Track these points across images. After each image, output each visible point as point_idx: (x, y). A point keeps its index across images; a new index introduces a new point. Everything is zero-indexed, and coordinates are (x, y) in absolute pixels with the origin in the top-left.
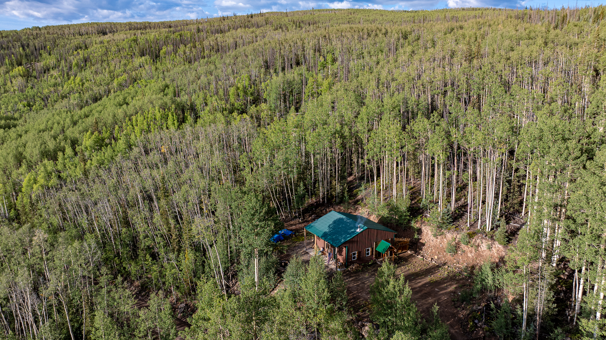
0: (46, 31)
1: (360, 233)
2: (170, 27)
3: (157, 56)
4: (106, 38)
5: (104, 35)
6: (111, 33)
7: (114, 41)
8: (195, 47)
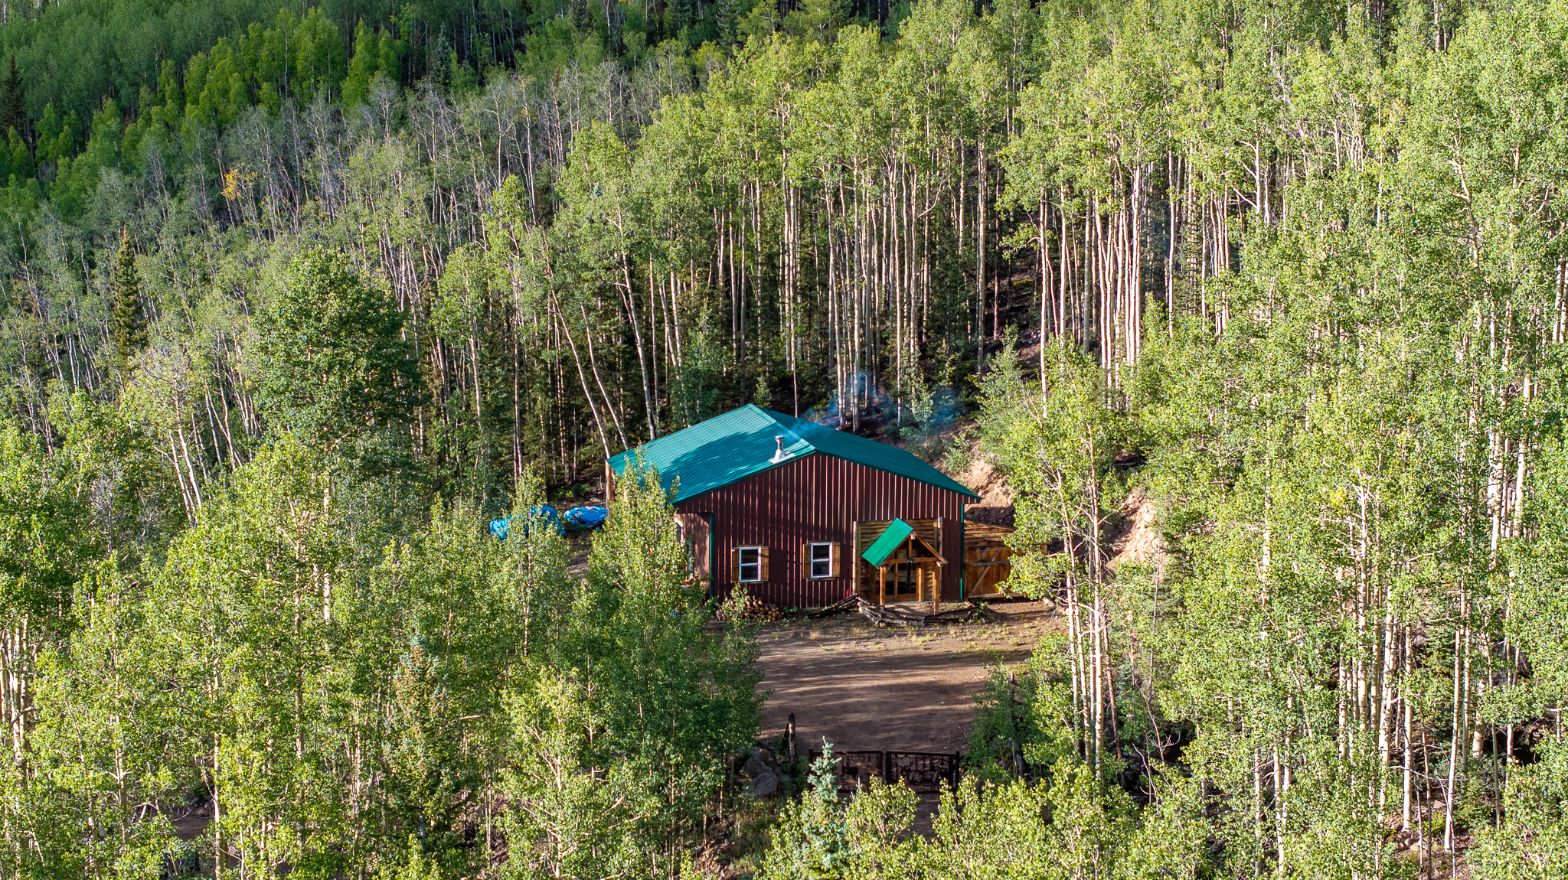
1: (778, 466)
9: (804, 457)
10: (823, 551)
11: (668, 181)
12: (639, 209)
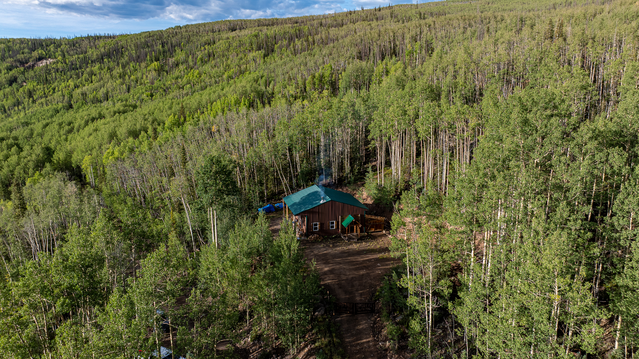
0: (185, 30)
1: (322, 204)
2: (297, 23)
3: (273, 51)
4: (232, 34)
5: (232, 31)
6: (240, 29)
7: (239, 37)
8: (307, 41)
9: (328, 202)
10: (333, 223)
11: (297, 132)
12: (291, 138)
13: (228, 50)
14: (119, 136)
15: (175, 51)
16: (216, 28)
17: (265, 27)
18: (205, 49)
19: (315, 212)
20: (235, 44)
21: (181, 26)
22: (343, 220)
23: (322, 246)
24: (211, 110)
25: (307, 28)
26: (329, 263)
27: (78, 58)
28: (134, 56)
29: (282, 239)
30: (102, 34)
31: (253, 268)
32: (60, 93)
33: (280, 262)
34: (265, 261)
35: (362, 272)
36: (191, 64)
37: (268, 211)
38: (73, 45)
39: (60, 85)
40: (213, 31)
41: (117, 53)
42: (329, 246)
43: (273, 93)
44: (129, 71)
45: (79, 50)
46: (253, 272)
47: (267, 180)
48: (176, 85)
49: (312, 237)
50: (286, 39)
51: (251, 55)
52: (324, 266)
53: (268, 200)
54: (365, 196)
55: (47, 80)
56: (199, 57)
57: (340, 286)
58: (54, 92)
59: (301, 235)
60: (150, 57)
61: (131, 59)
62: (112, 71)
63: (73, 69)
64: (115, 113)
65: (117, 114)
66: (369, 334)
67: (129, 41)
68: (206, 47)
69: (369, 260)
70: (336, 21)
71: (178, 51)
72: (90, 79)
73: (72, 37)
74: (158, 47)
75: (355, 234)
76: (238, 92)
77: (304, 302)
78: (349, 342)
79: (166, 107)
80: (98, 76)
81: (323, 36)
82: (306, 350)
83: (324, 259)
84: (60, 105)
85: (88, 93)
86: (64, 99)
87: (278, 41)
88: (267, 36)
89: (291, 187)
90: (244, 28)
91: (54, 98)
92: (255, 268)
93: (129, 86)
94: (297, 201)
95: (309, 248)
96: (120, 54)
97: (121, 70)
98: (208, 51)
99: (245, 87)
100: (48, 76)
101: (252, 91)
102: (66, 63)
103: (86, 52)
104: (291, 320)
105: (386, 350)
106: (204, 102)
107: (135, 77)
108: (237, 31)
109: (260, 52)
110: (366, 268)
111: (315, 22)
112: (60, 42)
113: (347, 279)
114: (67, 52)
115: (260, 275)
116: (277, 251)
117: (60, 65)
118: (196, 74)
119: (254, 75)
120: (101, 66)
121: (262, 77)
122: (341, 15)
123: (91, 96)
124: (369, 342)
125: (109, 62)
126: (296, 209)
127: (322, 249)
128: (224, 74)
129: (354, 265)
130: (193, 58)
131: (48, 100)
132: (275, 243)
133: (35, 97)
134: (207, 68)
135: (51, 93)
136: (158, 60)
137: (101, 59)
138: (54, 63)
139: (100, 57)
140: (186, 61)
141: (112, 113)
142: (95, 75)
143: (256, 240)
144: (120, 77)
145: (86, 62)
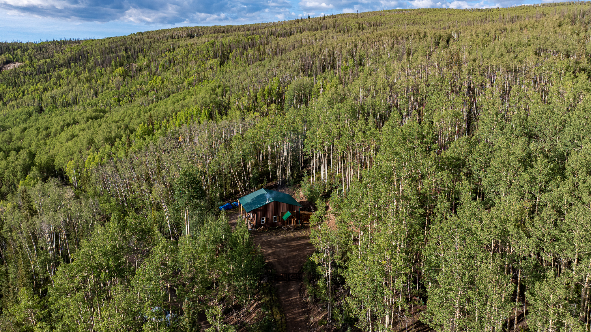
0: (146, 36)
1: (268, 204)
2: (249, 30)
3: (228, 58)
4: (191, 41)
5: (190, 38)
6: (198, 36)
7: (197, 44)
8: (258, 50)
9: (272, 202)
10: (276, 218)
12: (244, 151)
13: (187, 57)
14: (97, 142)
15: (138, 57)
16: (175, 34)
17: (221, 34)
18: (166, 56)
19: (262, 210)
20: (193, 52)
21: (143, 32)
22: (283, 215)
23: (267, 235)
24: (176, 119)
25: (258, 37)
26: (272, 247)
27: (46, 62)
28: (100, 60)
29: (238, 231)
30: (68, 39)
31: (218, 252)
32: (30, 96)
33: (237, 247)
34: (226, 247)
35: (295, 253)
36: (153, 69)
37: (227, 209)
38: (39, 50)
39: (30, 88)
40: (173, 38)
41: (83, 58)
42: (273, 235)
43: (229, 104)
44: (95, 75)
45: (45, 54)
46: (217, 255)
47: (226, 183)
48: (140, 91)
49: (260, 228)
50: (240, 48)
51: (209, 63)
52: (268, 249)
53: (227, 199)
54: (301, 195)
55: (16, 83)
56: (161, 63)
57: (279, 263)
58: (24, 95)
59: (252, 227)
60: (115, 62)
61: (97, 64)
62: (79, 75)
63: (41, 73)
64: (88, 119)
65: (90, 120)
66: (297, 294)
67: (94, 46)
68: (167, 53)
69: (301, 245)
70: (285, 29)
71: (141, 57)
72: (58, 83)
73: (38, 41)
74: (122, 53)
75: (292, 225)
76: (199, 103)
77: (253, 273)
78: (284, 299)
79: (135, 114)
80: (66, 80)
81: (273, 46)
82: (255, 304)
83: (269, 244)
84: (32, 108)
85: (57, 96)
86: (34, 102)
87: (232, 50)
88: (222, 44)
89: (245, 189)
90: (201, 34)
91: (24, 101)
92: (219, 252)
93: (96, 90)
94: (249, 201)
95: (258, 237)
96: (86, 59)
97: (88, 74)
98: (169, 58)
99: (205, 98)
100: (16, 79)
101: (211, 102)
102: (34, 67)
103: (53, 57)
104: (245, 285)
105: (307, 303)
106: (169, 111)
107: (101, 81)
108: (195, 38)
109: (216, 59)
110: (299, 250)
111: (266, 30)
112: (27, 47)
113: (284, 258)
114: (34, 56)
115: (223, 257)
116: (235, 240)
117: (28, 69)
118: (158, 80)
119: (212, 84)
120: (68, 70)
121: (219, 87)
122: (289, 23)
123: (60, 100)
124: (296, 298)
125: (75, 66)
126: (248, 208)
127: (267, 237)
128: (184, 80)
129: (290, 248)
130: (155, 64)
131: (19, 103)
132: (233, 234)
133: (5, 100)
134: (168, 74)
135: (20, 96)
136: (123, 65)
137: (67, 64)
138: (22, 67)
139: (67, 62)
140: (148, 67)
141: (85, 119)
142: (63, 79)
143: (220, 232)
144: (87, 81)
145: (53, 66)
